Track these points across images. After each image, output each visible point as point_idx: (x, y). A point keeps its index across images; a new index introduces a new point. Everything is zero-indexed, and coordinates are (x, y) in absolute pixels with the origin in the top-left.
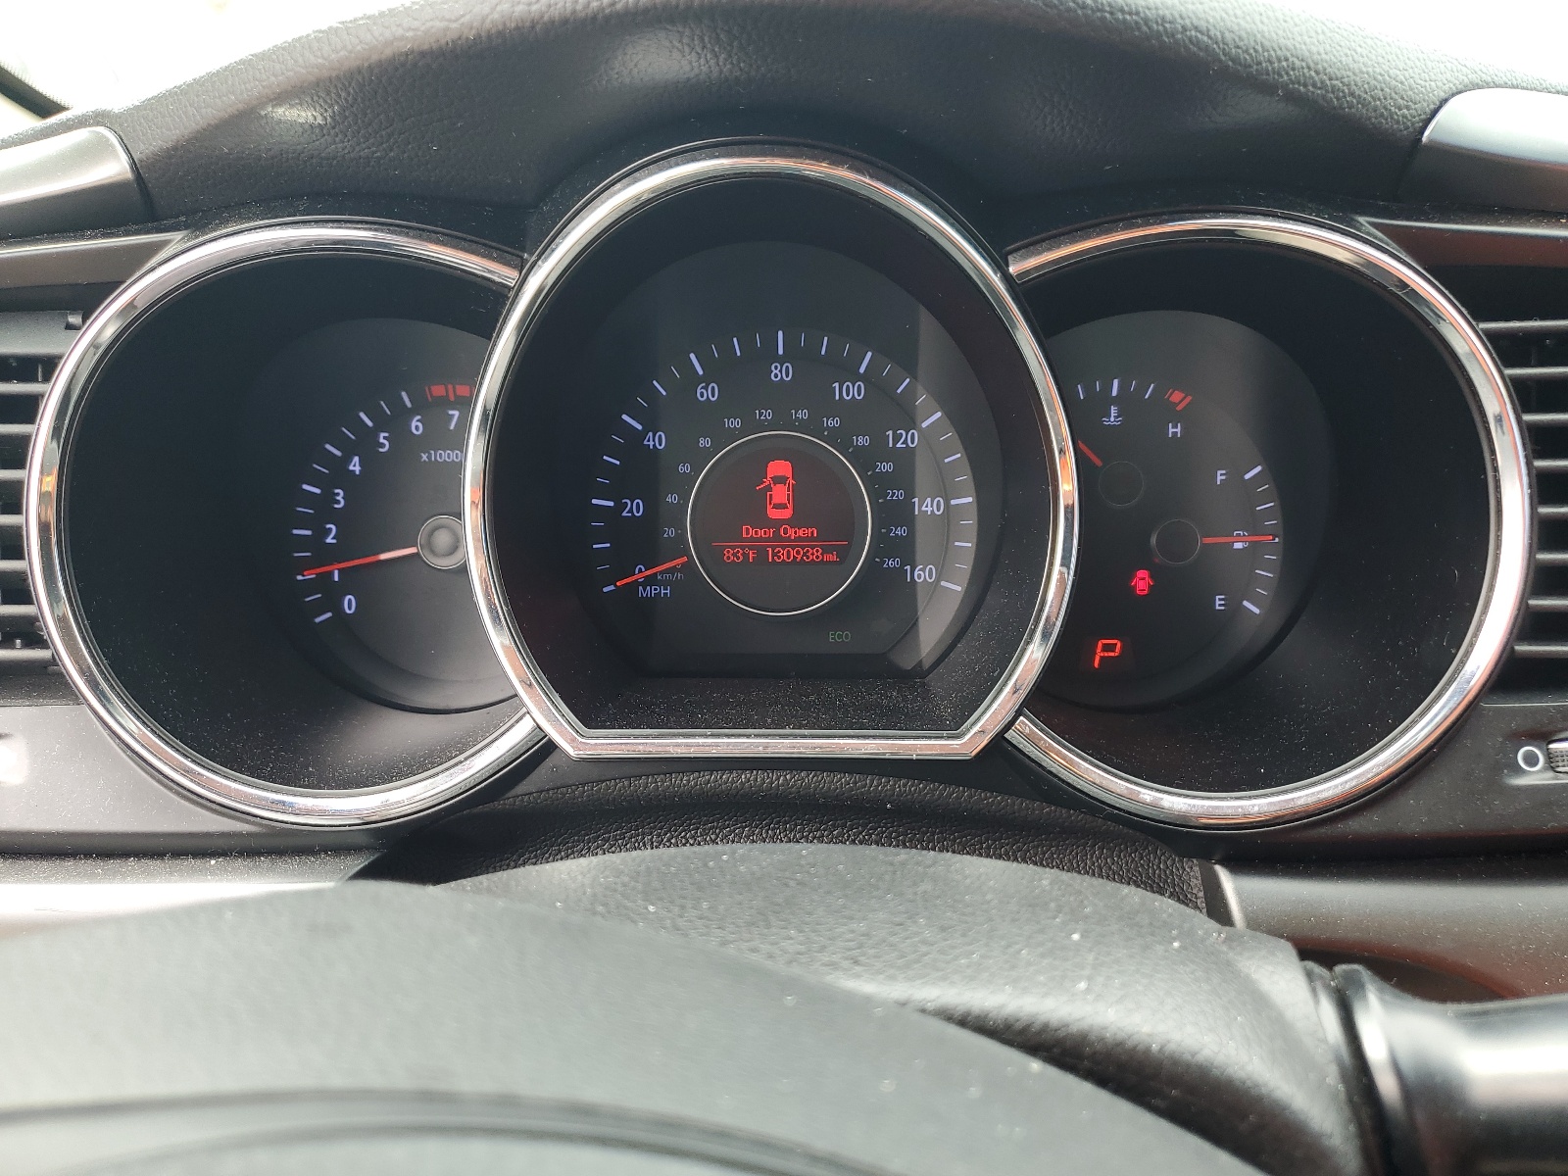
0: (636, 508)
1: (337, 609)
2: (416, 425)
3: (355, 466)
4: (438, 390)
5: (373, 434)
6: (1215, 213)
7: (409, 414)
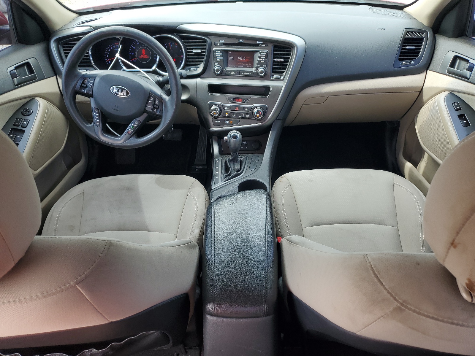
0: (133, 54)
1: (109, 63)
2: (114, 47)
3: (109, 50)
4: (116, 44)
5: (110, 47)
6: (166, 34)
7: (113, 46)
